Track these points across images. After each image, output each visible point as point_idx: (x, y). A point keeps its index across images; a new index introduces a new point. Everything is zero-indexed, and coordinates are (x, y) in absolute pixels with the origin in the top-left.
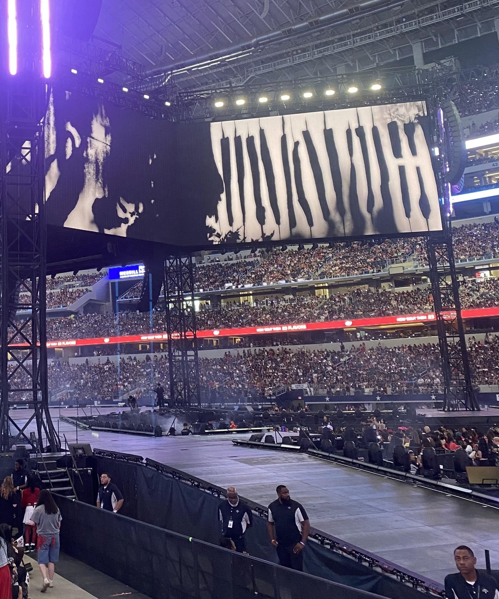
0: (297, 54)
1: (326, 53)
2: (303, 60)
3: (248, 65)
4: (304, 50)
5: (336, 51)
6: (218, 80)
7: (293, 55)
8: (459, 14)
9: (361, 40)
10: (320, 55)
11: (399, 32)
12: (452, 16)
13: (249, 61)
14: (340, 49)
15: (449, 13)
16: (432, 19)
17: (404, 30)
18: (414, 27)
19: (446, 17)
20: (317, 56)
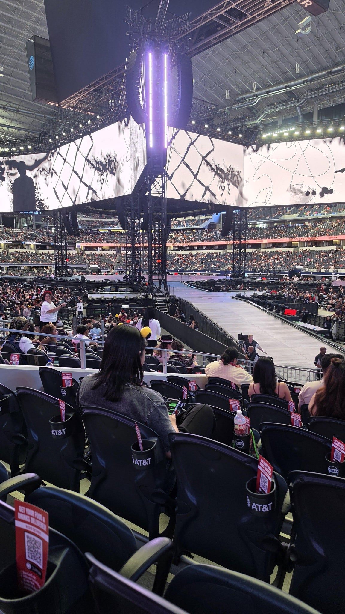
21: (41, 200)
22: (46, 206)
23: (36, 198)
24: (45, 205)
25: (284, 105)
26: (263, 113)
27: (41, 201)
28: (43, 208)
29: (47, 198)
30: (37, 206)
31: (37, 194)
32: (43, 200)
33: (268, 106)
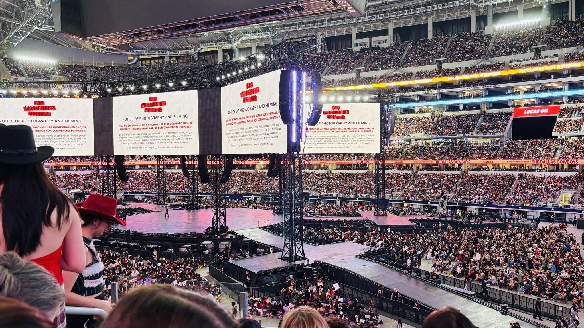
0: (300, 25)
1: (314, 27)
2: (303, 29)
3: (277, 27)
4: (303, 23)
5: (319, 27)
6: (261, 32)
7: (298, 25)
8: (375, 19)
9: (331, 24)
10: (311, 28)
11: (348, 23)
12: (372, 19)
13: (278, 25)
14: (320, 26)
15: (371, 18)
16: (363, 19)
17: (350, 22)
18: (354, 22)
19: (370, 20)
20: (309, 28)
26: (239, 39)
33: (244, 33)
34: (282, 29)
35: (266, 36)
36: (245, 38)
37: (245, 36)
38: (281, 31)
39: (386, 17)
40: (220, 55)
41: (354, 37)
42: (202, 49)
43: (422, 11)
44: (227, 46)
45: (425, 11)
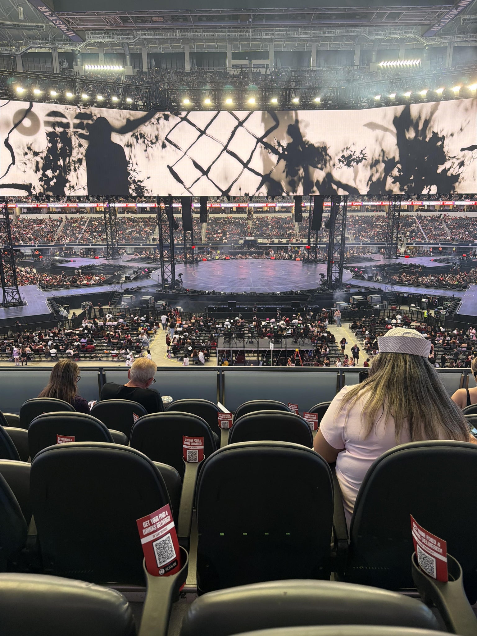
21: (139, 181)
22: (146, 190)
23: (131, 178)
24: (145, 188)
25: (113, 38)
27: (139, 183)
28: (143, 192)
29: (148, 178)
30: (133, 190)
31: (131, 172)
32: (141, 182)
34: (144, 34)
35: (124, 41)
36: (92, 40)
37: (93, 37)
38: (143, 37)
39: (273, 37)
40: (56, 60)
41: (229, 56)
42: (31, 48)
43: (313, 36)
44: (67, 48)
45: (316, 35)
